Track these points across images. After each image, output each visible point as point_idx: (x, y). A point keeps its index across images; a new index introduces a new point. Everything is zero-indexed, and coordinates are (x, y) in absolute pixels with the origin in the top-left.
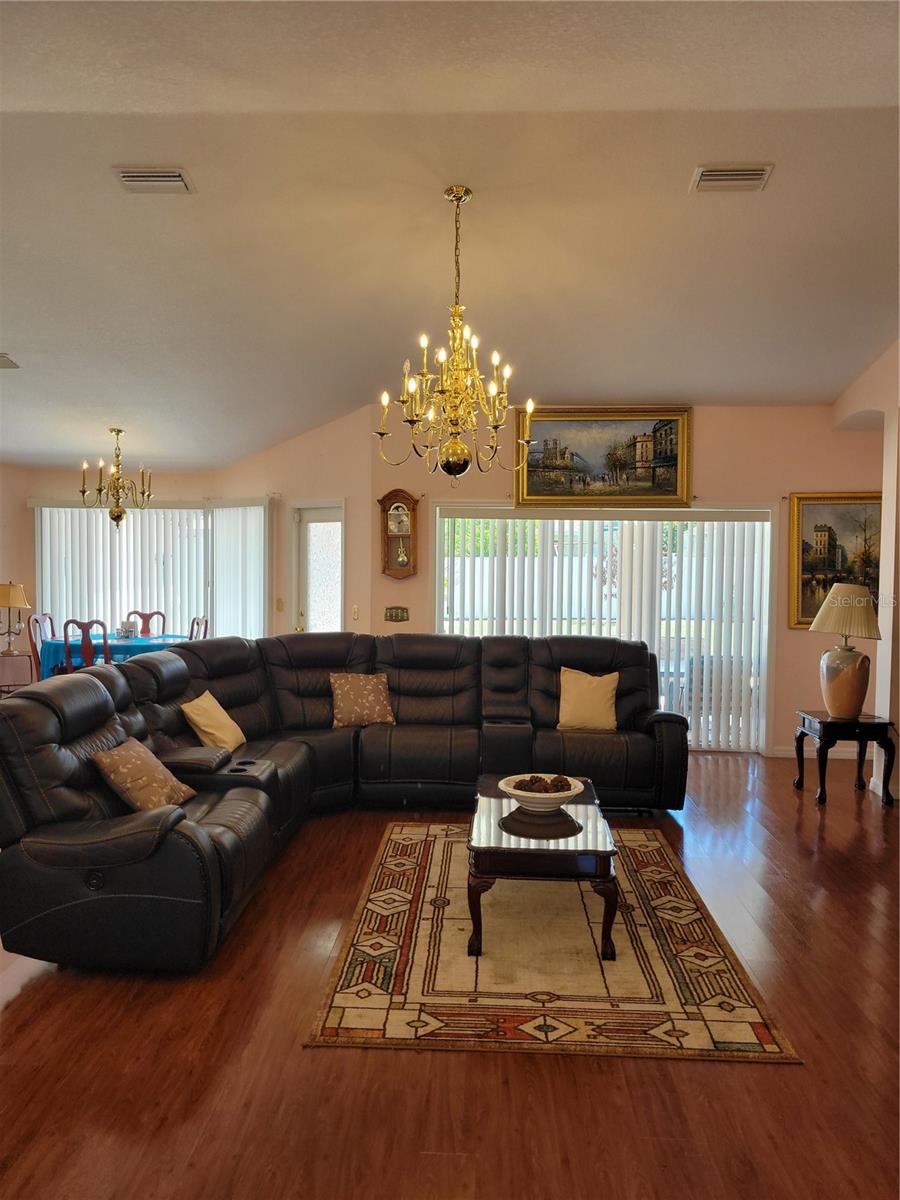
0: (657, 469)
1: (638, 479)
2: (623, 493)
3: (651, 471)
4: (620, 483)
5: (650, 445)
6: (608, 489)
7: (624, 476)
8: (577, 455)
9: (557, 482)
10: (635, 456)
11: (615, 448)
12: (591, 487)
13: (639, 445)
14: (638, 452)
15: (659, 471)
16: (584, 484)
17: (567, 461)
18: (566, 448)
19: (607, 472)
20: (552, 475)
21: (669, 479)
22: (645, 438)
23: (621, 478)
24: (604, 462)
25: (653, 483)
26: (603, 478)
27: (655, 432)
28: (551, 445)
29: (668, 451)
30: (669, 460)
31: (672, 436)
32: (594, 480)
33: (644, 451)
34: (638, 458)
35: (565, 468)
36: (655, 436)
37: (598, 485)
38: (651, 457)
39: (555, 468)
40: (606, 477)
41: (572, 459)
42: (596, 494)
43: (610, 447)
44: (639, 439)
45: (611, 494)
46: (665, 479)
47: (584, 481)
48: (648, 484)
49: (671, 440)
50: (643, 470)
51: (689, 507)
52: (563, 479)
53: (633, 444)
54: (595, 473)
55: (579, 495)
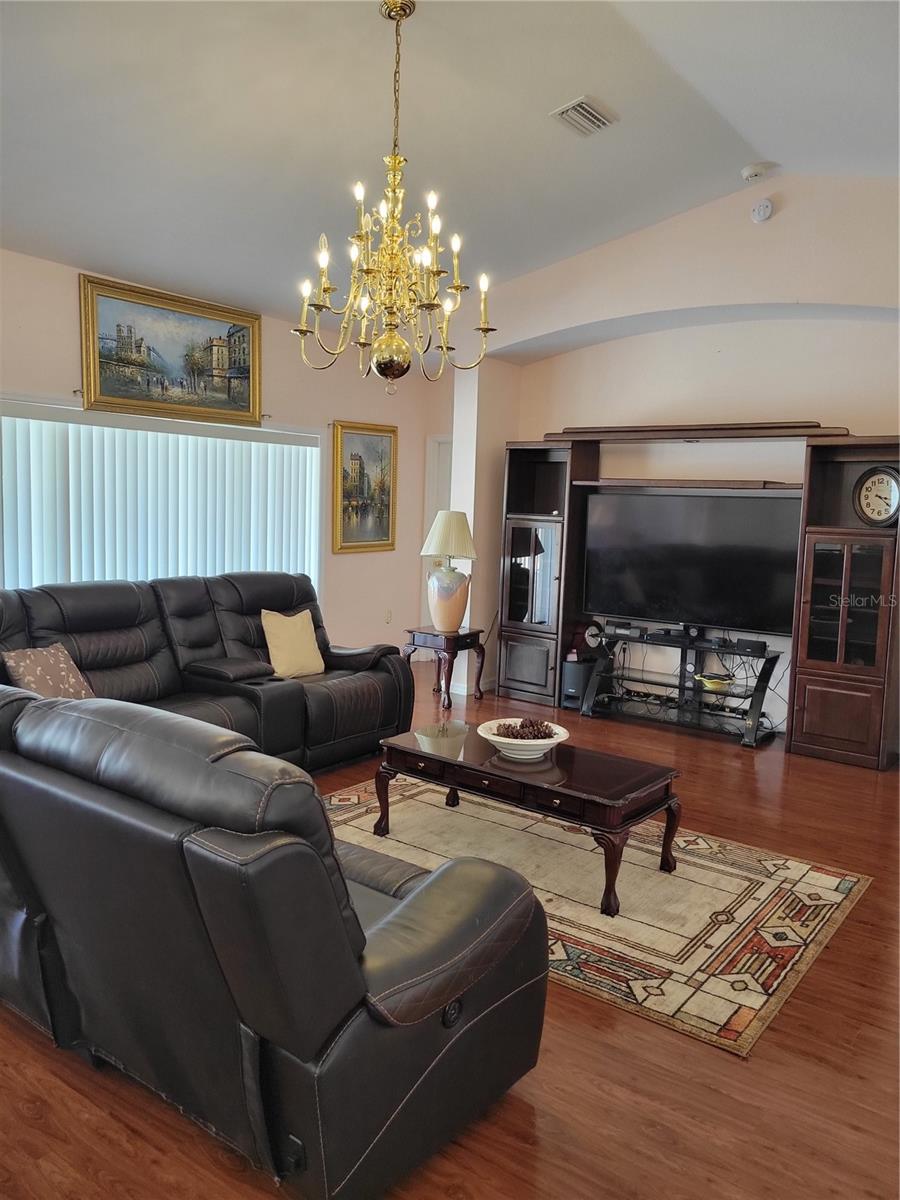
0: (232, 380)
1: (215, 390)
2: (202, 403)
3: (226, 380)
4: (199, 391)
5: (225, 351)
6: (188, 397)
7: (202, 384)
8: (154, 350)
9: (133, 381)
10: (211, 361)
11: (193, 349)
12: (170, 393)
13: (215, 349)
14: (215, 357)
15: (235, 383)
16: (163, 388)
17: (143, 357)
18: (142, 339)
19: (185, 376)
20: (128, 371)
21: (242, 393)
22: (221, 342)
23: (199, 386)
24: (183, 364)
25: (229, 396)
26: (182, 383)
27: (230, 336)
28: (125, 333)
29: (242, 362)
30: (243, 372)
31: (245, 345)
32: (173, 383)
33: (220, 356)
34: (215, 364)
35: (142, 365)
36: (229, 340)
37: (175, 392)
38: (226, 366)
39: (129, 363)
40: (185, 383)
41: (149, 355)
42: (175, 403)
43: (188, 346)
44: (215, 343)
45: (189, 403)
46: (238, 393)
47: (162, 384)
48: (224, 396)
49: (244, 349)
50: (220, 380)
51: (260, 427)
52: (139, 379)
53: (209, 348)
54: (174, 376)
55: (157, 401)
